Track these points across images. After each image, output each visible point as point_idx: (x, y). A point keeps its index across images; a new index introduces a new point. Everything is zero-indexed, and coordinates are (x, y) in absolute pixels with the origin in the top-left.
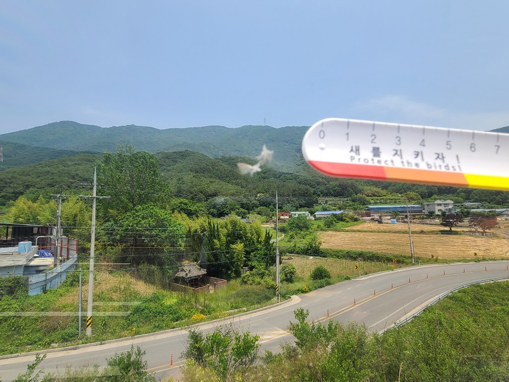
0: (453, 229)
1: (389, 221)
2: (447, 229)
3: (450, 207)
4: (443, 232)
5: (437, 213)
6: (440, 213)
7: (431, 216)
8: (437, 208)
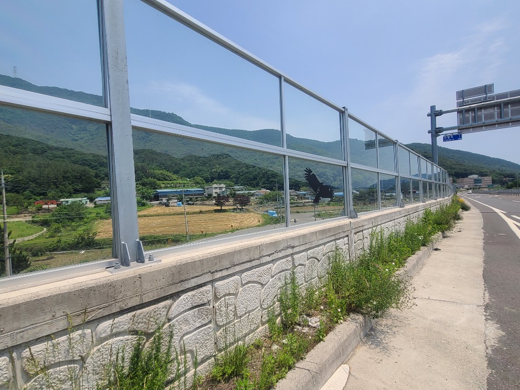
0: (223, 208)
1: (176, 204)
2: (219, 208)
3: (224, 190)
4: (216, 211)
5: (215, 195)
6: (216, 195)
7: (210, 198)
8: (214, 191)
